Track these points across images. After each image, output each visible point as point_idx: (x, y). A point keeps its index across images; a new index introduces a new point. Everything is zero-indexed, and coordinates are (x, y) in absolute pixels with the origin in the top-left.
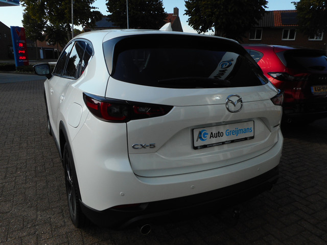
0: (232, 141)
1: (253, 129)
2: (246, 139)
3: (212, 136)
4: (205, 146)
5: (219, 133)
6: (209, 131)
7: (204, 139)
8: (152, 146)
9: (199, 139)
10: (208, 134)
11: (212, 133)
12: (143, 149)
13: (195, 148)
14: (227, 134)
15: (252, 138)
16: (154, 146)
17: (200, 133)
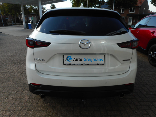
0: (88, 64)
1: (103, 60)
2: (98, 64)
3: (75, 60)
4: (70, 64)
5: (79, 59)
6: (73, 57)
7: (70, 61)
8: (43, 60)
9: (67, 60)
10: (72, 58)
11: (75, 58)
12: (40, 61)
13: (65, 64)
14: (85, 60)
15: (103, 64)
16: (44, 61)
17: (68, 57)
